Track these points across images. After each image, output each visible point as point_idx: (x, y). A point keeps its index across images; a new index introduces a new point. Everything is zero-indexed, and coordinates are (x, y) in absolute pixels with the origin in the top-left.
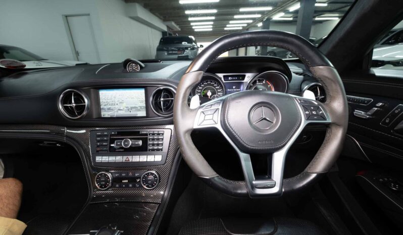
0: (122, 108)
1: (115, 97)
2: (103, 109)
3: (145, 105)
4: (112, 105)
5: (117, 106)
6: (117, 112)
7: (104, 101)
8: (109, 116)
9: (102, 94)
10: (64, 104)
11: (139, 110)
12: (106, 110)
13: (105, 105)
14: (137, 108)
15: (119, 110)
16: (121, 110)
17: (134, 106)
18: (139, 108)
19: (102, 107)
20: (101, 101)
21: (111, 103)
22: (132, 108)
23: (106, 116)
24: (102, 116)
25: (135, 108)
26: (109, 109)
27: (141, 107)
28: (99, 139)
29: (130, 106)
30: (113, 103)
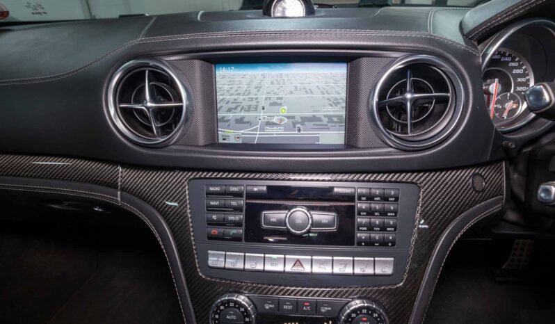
0: (275, 120)
1: (258, 88)
2: (223, 120)
3: (343, 113)
4: (249, 109)
5: (262, 114)
6: (262, 129)
7: (228, 97)
8: (240, 141)
9: (224, 77)
10: (121, 102)
11: (325, 128)
12: (232, 122)
13: (229, 110)
14: (319, 119)
15: (268, 124)
16: (274, 124)
17: (309, 114)
18: (325, 120)
19: (220, 115)
20: (219, 98)
21: (245, 104)
22: (305, 120)
23: (232, 140)
24: (221, 141)
25: (314, 119)
26: (240, 121)
27: (330, 118)
28: (216, 203)
29: (298, 115)
30: (254, 103)
